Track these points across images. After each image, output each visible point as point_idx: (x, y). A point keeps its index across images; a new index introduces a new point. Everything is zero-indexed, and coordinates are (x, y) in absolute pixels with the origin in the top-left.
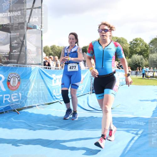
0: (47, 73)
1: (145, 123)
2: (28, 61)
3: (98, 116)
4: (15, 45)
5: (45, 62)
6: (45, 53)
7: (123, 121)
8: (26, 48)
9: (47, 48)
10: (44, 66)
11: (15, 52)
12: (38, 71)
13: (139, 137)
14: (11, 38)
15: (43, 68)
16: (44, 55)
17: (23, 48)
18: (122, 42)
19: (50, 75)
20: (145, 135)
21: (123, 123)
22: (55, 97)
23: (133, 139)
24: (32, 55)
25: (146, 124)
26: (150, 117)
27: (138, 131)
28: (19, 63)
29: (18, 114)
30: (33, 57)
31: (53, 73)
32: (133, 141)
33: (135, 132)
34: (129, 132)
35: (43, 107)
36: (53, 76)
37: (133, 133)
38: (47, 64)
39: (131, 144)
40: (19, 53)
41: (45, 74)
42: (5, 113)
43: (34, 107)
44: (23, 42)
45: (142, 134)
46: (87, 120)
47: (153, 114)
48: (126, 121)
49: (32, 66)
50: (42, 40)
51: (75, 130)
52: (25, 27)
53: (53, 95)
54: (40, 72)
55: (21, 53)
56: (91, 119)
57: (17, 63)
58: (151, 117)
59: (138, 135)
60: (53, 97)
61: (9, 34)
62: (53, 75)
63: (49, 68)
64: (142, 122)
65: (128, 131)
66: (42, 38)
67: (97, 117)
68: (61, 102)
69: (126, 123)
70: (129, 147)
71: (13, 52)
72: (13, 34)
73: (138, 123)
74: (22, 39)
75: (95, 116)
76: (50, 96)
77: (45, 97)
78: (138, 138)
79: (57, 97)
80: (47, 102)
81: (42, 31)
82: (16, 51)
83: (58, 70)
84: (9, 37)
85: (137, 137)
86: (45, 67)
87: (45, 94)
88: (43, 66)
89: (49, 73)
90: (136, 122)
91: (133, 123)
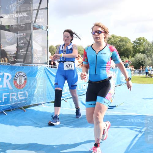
2: (35, 60)
4: (21, 45)
5: (50, 61)
6: (50, 52)
8: (32, 48)
9: (52, 48)
10: (50, 65)
11: (22, 52)
13: (143, 135)
14: (17, 38)
15: (49, 67)
16: (50, 54)
17: (29, 48)
18: (126, 42)
21: (127, 121)
23: (136, 136)
24: (38, 54)
27: (142, 129)
28: (25, 62)
29: (25, 111)
30: (39, 57)
32: (137, 139)
33: (138, 130)
34: (133, 130)
35: (49, 105)
37: (136, 131)
38: (52, 63)
39: (135, 142)
40: (25, 53)
41: (50, 73)
42: (11, 110)
43: (40, 105)
44: (29, 42)
45: (145, 131)
48: (130, 119)
49: (38, 65)
50: (47, 40)
51: (80, 127)
52: (32, 27)
54: (45, 71)
55: (28, 53)
57: (24, 62)
59: (141, 132)
61: (16, 35)
63: (54, 67)
64: (146, 120)
65: (131, 129)
66: (47, 38)
68: (66, 100)
71: (20, 52)
72: (20, 35)
73: (141, 121)
74: (28, 39)
77: (50, 95)
78: (142, 136)
81: (47, 31)
82: (22, 50)
84: (16, 37)
85: (140, 135)
86: (51, 66)
87: (50, 92)
88: (49, 66)
89: (55, 72)
90: (139, 120)
91: (137, 121)
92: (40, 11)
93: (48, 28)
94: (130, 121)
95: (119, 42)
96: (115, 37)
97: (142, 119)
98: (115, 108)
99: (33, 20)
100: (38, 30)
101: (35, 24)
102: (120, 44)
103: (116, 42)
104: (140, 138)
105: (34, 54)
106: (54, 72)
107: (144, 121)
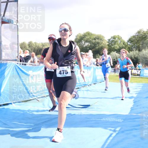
0: (24, 69)
1: (123, 120)
3: (76, 113)
6: (22, 49)
7: (101, 117)
8: (1, 43)
9: (24, 44)
12: (14, 67)
13: (117, 134)
15: (19, 64)
19: (27, 71)
20: (123, 132)
21: (102, 120)
22: (32, 94)
23: (110, 136)
24: (7, 51)
26: (127, 114)
27: (116, 128)
30: (8, 53)
31: (30, 69)
32: (111, 138)
33: (113, 129)
34: (107, 129)
35: (20, 105)
36: (30, 72)
37: (110, 130)
39: (109, 141)
41: (21, 70)
43: (10, 105)
45: (120, 130)
47: (131, 110)
49: (8, 61)
50: (18, 35)
53: (30, 92)
54: (16, 69)
56: (69, 116)
58: (129, 113)
59: (116, 132)
60: (30, 94)
62: (29, 71)
63: (25, 65)
64: (120, 119)
66: (18, 33)
68: (38, 99)
69: (104, 119)
70: (107, 143)
73: (116, 120)
75: (73, 113)
76: (27, 93)
78: (116, 135)
79: (34, 94)
80: (23, 99)
81: (18, 26)
83: (35, 66)
85: (114, 134)
86: (21, 63)
87: (21, 91)
88: (19, 63)
89: (26, 69)
90: (114, 118)
91: (111, 120)
92: (9, 3)
94: (105, 120)
95: (95, 39)
96: (90, 35)
97: (116, 118)
98: (90, 107)
99: (2, 13)
100: (7, 24)
101: (4, 18)
102: (95, 42)
103: (91, 40)
104: (114, 137)
105: (3, 50)
107: (118, 120)
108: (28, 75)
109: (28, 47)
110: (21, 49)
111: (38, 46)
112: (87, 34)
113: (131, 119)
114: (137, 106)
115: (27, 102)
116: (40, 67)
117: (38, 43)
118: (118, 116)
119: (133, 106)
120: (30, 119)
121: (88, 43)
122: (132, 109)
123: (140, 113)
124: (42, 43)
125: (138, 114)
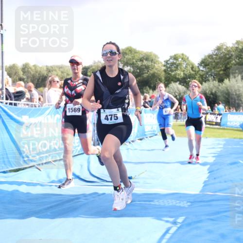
0: (13, 112)
1: (189, 204)
3: (107, 192)
6: (10, 77)
7: (151, 199)
9: (15, 68)
10: (7, 99)
13: (179, 228)
15: (4, 103)
19: (18, 116)
20: (189, 224)
21: (152, 203)
22: (28, 157)
23: (167, 232)
25: (191, 205)
26: (198, 193)
27: (177, 217)
31: (23, 112)
32: (168, 236)
33: (171, 220)
34: (162, 220)
36: (25, 119)
37: (167, 221)
39: (164, 241)
41: (8, 115)
45: (183, 222)
46: (86, 199)
47: (204, 186)
48: (156, 201)
50: (2, 52)
51: (64, 217)
56: (94, 197)
58: (200, 192)
59: (176, 224)
62: (23, 116)
63: (15, 104)
64: (185, 202)
66: (2, 48)
67: (104, 194)
68: (38, 167)
69: (156, 203)
73: (177, 203)
75: (101, 192)
76: (18, 155)
77: (8, 158)
78: (177, 230)
79: (31, 158)
80: (12, 167)
81: (2, 35)
83: (34, 108)
85: (174, 229)
86: (9, 101)
87: (7, 152)
88: (5, 101)
90: (173, 201)
91: (169, 204)
93: (4, 29)
95: (141, 60)
96: (133, 53)
97: (178, 200)
102: (141, 65)
103: (134, 61)
104: (173, 234)
106: (16, 114)
107: (182, 203)
108: (20, 123)
109: (22, 73)
110: (8, 77)
111: (40, 71)
112: (127, 52)
113: (204, 202)
114: (215, 178)
115: (18, 171)
116: (43, 109)
117: (41, 66)
118: (180, 197)
119: (207, 179)
120: (23, 202)
121: (129, 67)
122: (206, 184)
123: (220, 191)
124: (47, 66)
125: (216, 192)
